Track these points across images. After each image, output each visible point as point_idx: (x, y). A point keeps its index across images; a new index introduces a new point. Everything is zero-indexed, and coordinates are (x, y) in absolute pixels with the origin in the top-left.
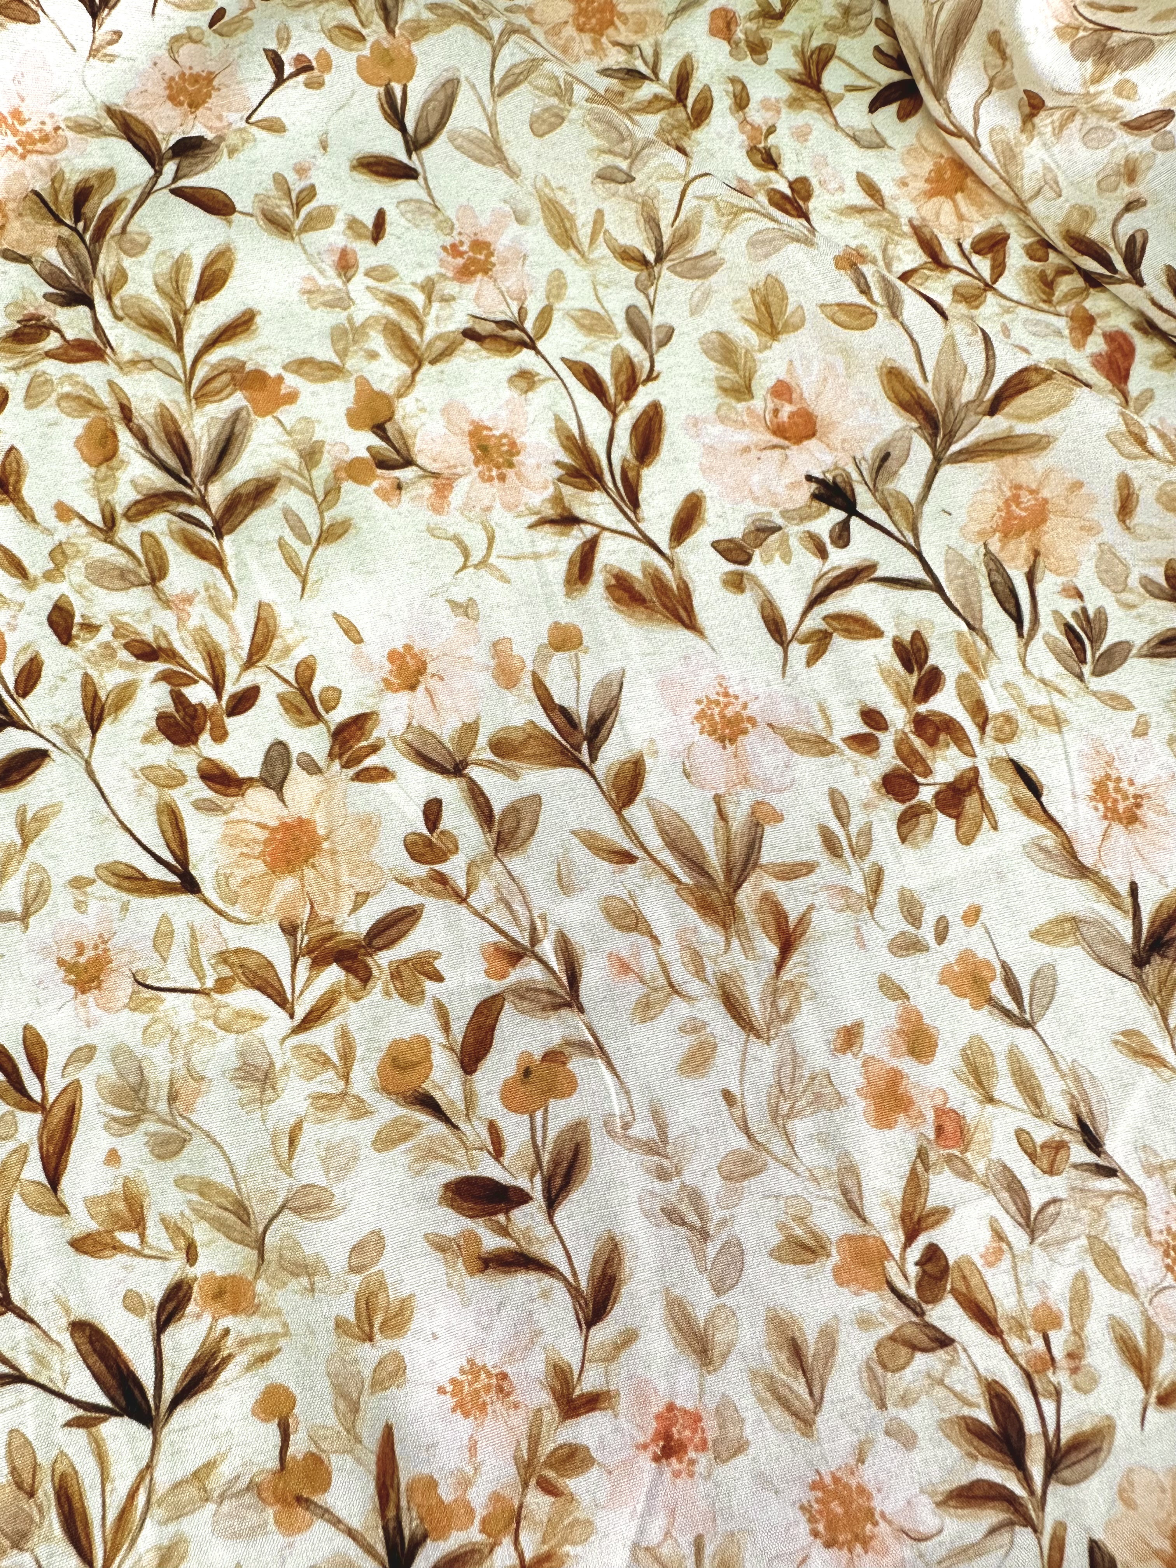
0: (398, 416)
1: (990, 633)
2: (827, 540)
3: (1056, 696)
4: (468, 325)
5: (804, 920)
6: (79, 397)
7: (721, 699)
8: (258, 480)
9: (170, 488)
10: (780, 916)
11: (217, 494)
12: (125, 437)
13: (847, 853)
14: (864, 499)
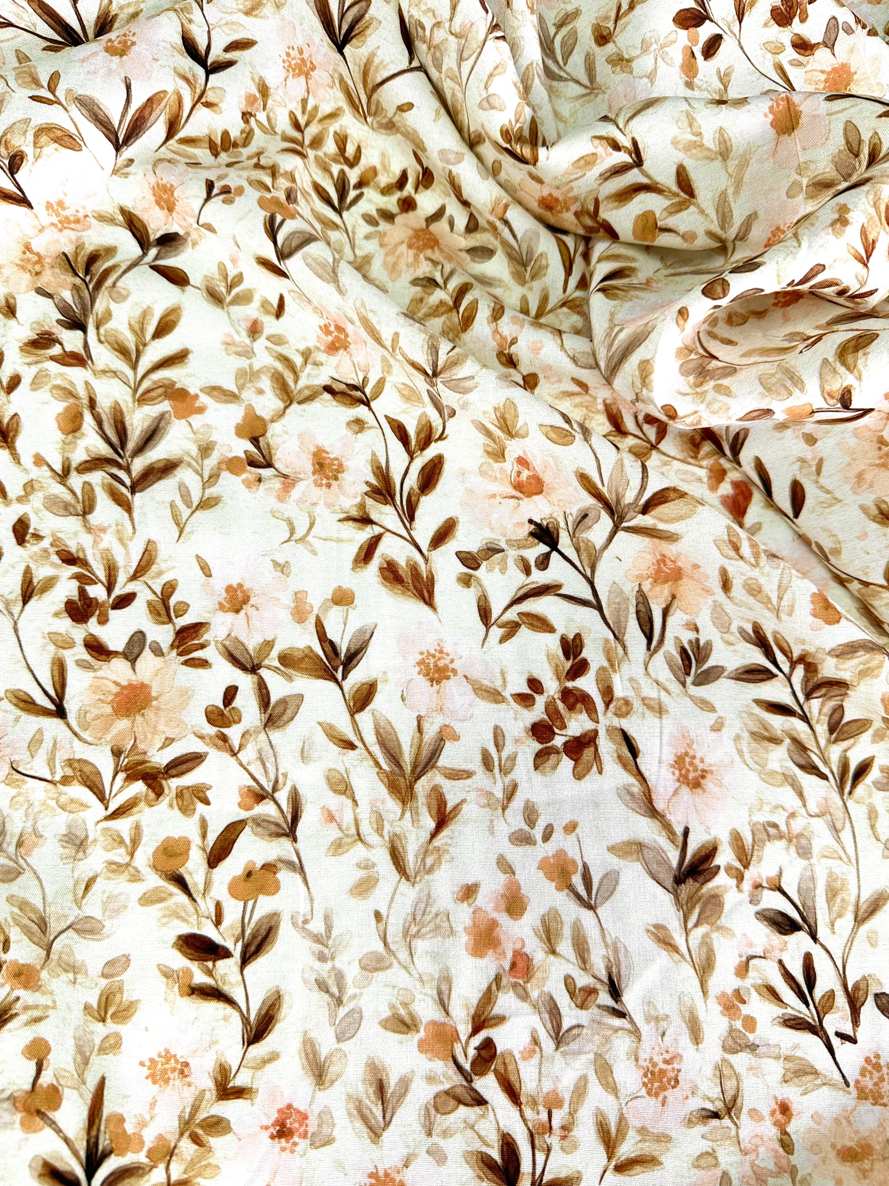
0: (268, 435)
1: (628, 644)
2: (532, 563)
3: (663, 693)
4: (328, 383)
5: (457, 808)
6: (64, 389)
7: (437, 654)
8: (168, 460)
9: (109, 456)
10: (441, 802)
11: (138, 465)
12: (88, 419)
13: (496, 770)
14: (565, 543)
